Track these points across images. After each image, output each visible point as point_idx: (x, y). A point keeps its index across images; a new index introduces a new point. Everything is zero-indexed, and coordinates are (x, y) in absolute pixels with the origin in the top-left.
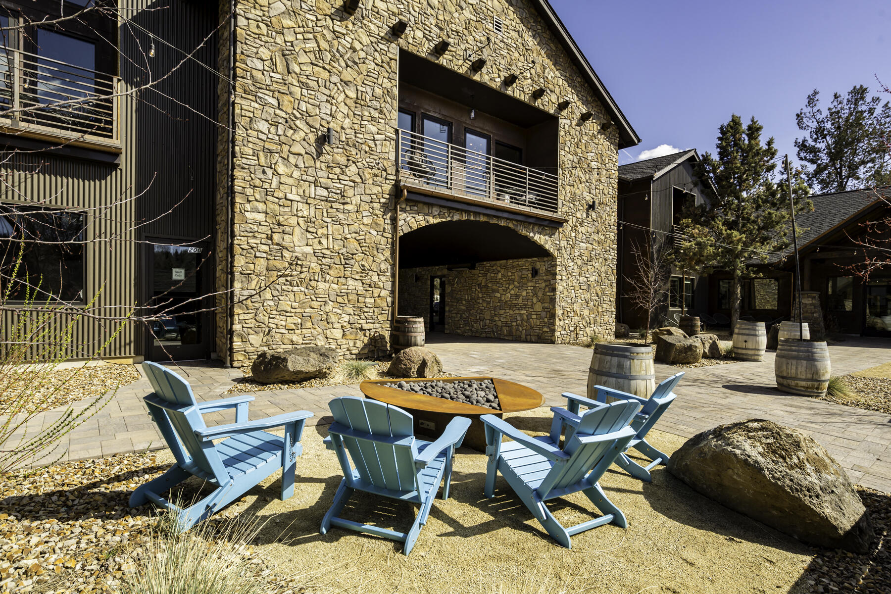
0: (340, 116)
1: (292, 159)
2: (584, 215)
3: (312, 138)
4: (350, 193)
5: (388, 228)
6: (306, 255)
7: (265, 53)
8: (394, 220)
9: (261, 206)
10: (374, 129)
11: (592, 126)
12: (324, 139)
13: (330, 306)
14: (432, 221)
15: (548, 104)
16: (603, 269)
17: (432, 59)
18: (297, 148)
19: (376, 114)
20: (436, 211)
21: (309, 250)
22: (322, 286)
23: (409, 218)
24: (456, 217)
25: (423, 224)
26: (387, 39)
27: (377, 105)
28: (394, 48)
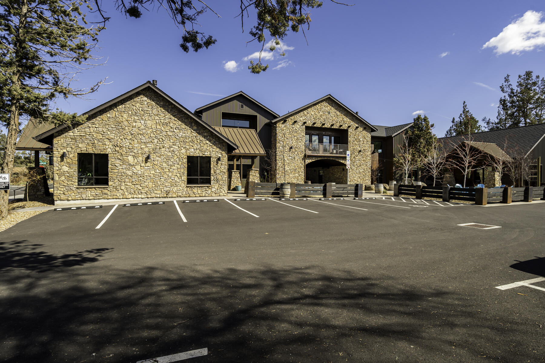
0: (294, 143)
1: (286, 153)
2: (358, 154)
3: (289, 148)
4: (296, 157)
5: (303, 163)
6: (288, 170)
7: (281, 135)
8: (305, 161)
9: (281, 162)
10: (300, 144)
11: (360, 129)
12: (291, 148)
13: (292, 179)
14: (313, 161)
15: (345, 127)
16: (365, 168)
17: (313, 126)
18: (286, 150)
19: (300, 141)
20: (314, 158)
21: (289, 169)
22: (291, 175)
23: (308, 161)
24: (319, 159)
25: (311, 161)
26: (302, 125)
27: (301, 139)
28: (304, 126)
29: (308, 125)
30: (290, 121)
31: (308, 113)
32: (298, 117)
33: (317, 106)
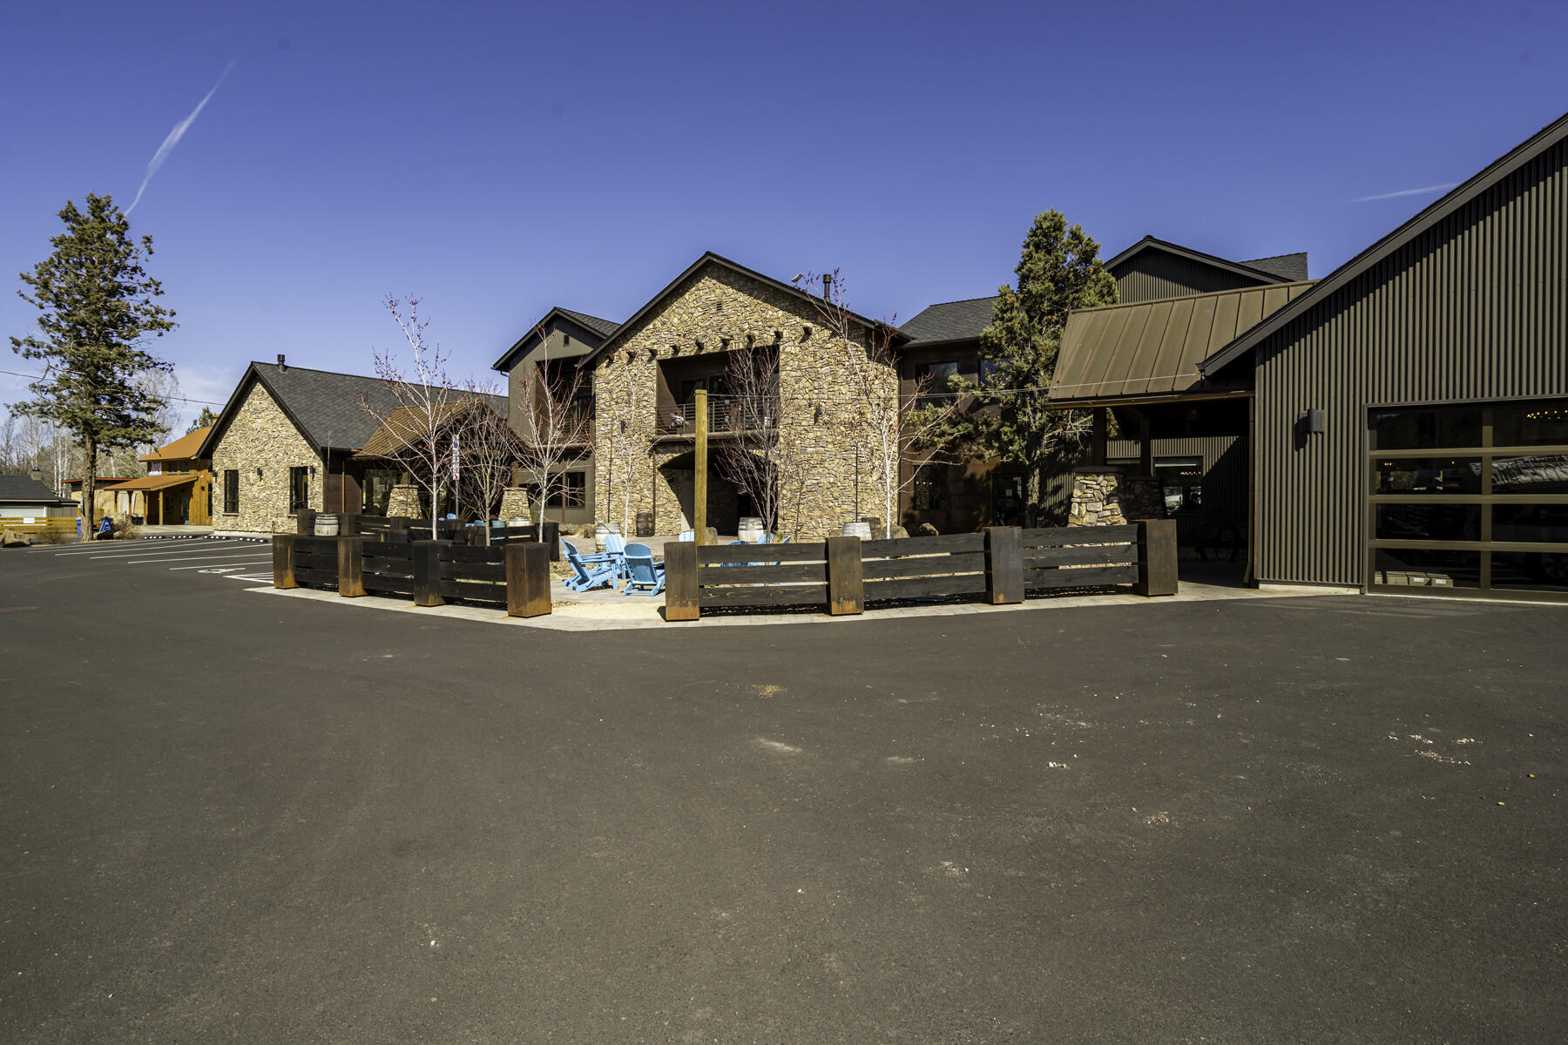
0: (630, 411)
2: (812, 421)
3: (620, 426)
4: (635, 449)
8: (654, 459)
11: (821, 334)
14: (675, 455)
15: (767, 338)
17: (674, 357)
18: (615, 433)
20: (677, 449)
25: (670, 458)
26: (650, 361)
27: (646, 398)
28: (654, 362)
29: (664, 357)
30: (621, 354)
31: (664, 323)
32: (639, 340)
33: (687, 296)
